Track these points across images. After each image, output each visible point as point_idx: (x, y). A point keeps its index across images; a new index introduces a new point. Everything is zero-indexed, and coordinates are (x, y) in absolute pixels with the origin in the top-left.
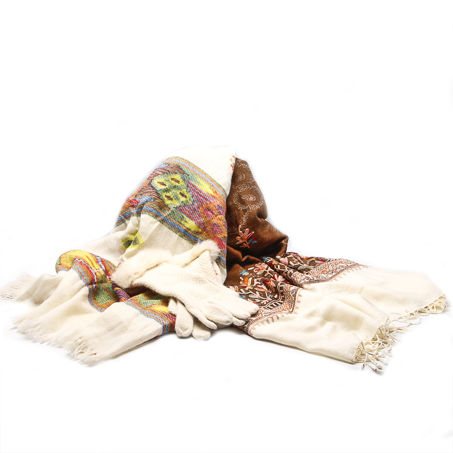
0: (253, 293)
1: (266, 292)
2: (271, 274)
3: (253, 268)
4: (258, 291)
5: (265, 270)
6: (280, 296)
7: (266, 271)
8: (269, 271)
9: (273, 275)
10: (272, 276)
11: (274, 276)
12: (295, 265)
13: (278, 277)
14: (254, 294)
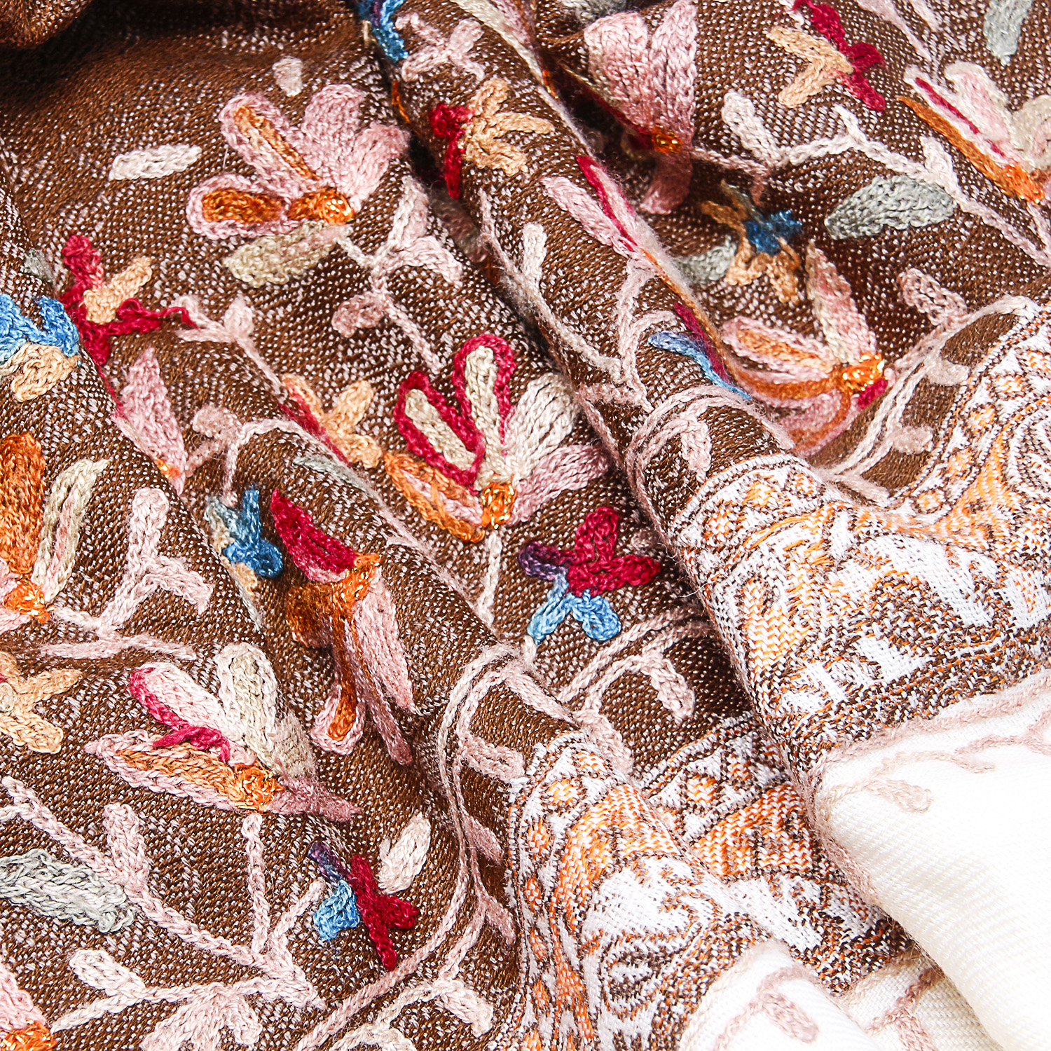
0: (53, 826)
1: (251, 828)
2: (410, 328)
3: (183, 156)
4: (139, 798)
5: (341, 235)
6: (460, 890)
7: (361, 260)
8: (392, 276)
9: (438, 348)
10: (435, 364)
11: (457, 367)
12: (796, 154)
13: (507, 394)
14: (67, 838)
